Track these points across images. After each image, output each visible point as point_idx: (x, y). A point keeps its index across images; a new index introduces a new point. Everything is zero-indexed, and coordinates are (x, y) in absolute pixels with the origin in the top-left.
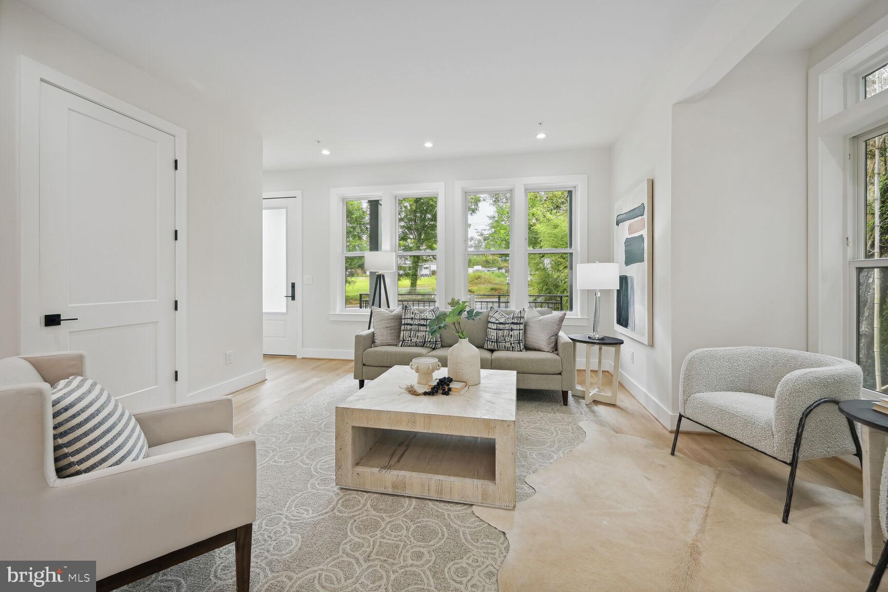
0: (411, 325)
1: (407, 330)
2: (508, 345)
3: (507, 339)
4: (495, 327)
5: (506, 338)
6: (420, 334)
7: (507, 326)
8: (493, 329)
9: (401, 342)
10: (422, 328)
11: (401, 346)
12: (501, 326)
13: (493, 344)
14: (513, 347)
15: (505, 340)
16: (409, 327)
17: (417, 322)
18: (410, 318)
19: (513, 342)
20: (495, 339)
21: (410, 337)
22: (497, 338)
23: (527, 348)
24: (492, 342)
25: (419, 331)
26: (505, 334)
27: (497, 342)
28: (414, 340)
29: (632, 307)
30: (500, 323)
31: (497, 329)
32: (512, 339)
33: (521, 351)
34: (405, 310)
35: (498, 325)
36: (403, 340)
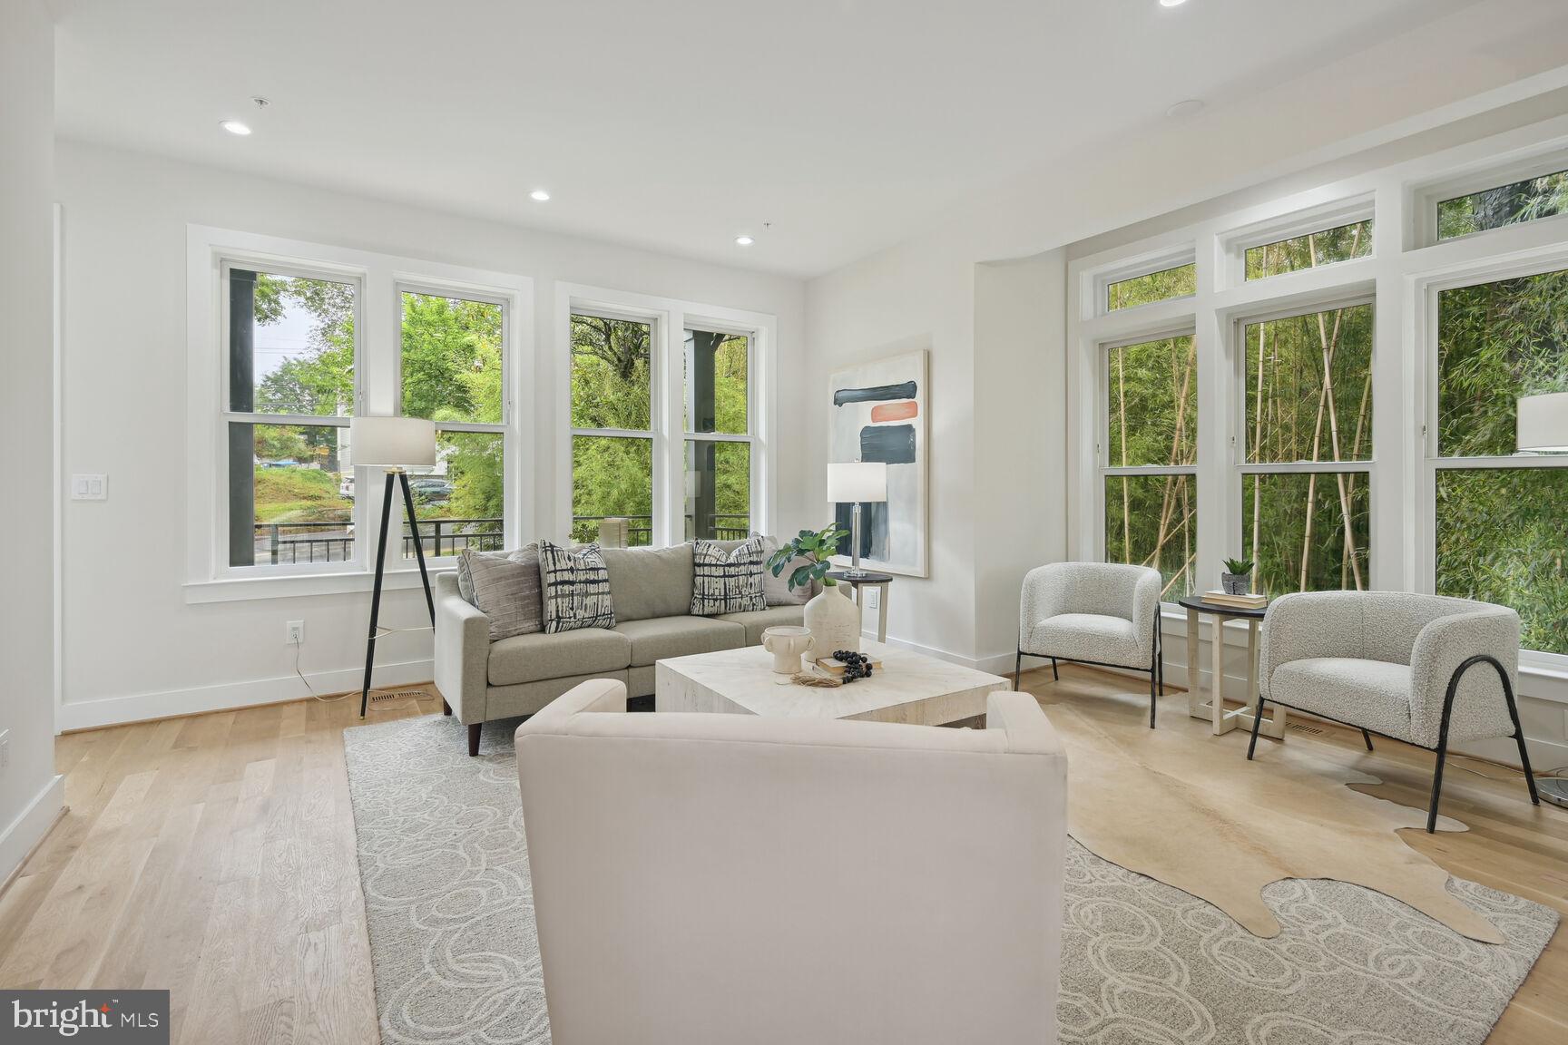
0: (572, 583)
1: (563, 596)
2: (746, 601)
3: (745, 591)
4: (720, 572)
5: (743, 591)
6: (590, 601)
7: (743, 569)
8: (716, 577)
9: (554, 623)
10: (592, 588)
11: (556, 632)
12: (732, 570)
13: (717, 603)
14: (754, 605)
15: (740, 593)
16: (567, 588)
17: (582, 576)
18: (567, 570)
19: (753, 596)
20: (723, 593)
21: (572, 609)
22: (725, 592)
23: (771, 605)
24: (716, 600)
25: (587, 594)
26: (741, 583)
27: (725, 599)
28: (580, 614)
29: (882, 528)
30: (730, 565)
31: (724, 576)
32: (752, 591)
33: (764, 609)
34: (552, 553)
35: (727, 569)
36: (558, 616)
